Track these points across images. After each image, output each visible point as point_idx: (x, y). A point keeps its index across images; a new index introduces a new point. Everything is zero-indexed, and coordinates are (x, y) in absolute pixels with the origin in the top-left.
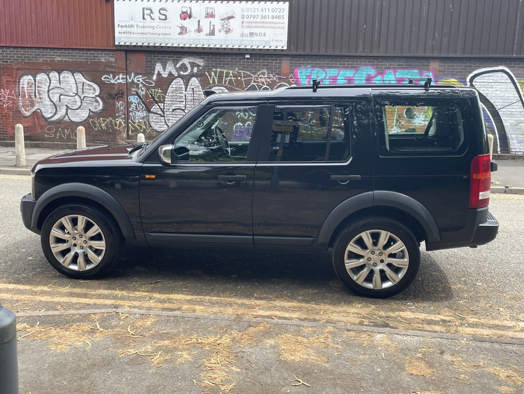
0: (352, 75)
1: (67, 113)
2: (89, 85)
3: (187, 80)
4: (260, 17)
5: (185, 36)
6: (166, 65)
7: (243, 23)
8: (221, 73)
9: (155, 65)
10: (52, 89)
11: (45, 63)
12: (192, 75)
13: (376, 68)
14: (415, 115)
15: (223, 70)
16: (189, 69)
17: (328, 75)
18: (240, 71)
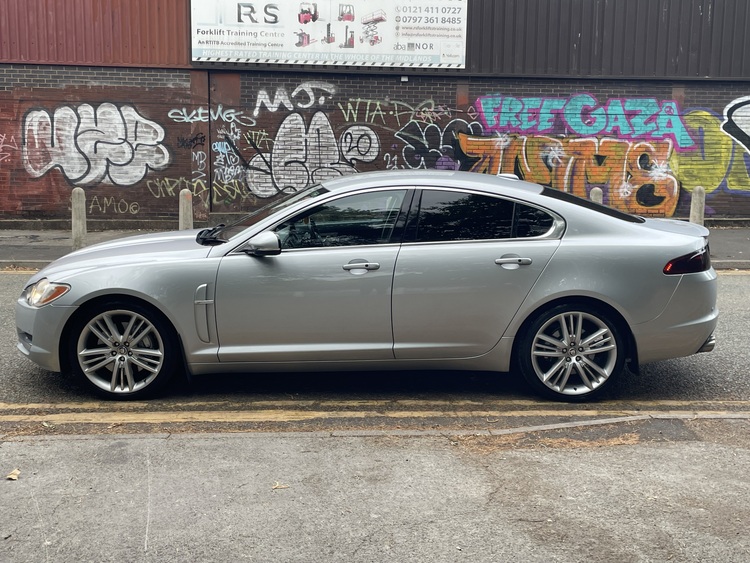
0: (561, 107)
1: (107, 172)
2: (147, 126)
3: (308, 116)
4: (424, 20)
5: (307, 48)
6: (274, 93)
7: (397, 28)
8: (363, 105)
9: (256, 93)
10: (83, 132)
11: (70, 90)
12: (317, 108)
13: (596, 96)
14: (652, 164)
15: (366, 101)
16: (312, 98)
17: (526, 107)
18: (392, 102)
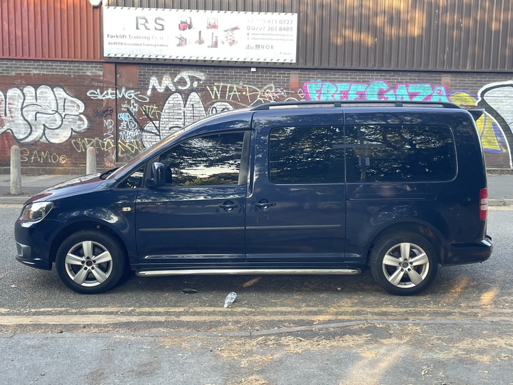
0: (364, 90)
1: (44, 134)
2: (72, 102)
3: (186, 95)
4: (267, 28)
5: (185, 48)
6: (162, 79)
7: (248, 34)
8: (224, 87)
9: (149, 79)
10: (27, 106)
11: (18, 76)
12: (192, 90)
13: (388, 82)
15: (226, 85)
16: (189, 83)
17: (339, 89)
18: (245, 86)
